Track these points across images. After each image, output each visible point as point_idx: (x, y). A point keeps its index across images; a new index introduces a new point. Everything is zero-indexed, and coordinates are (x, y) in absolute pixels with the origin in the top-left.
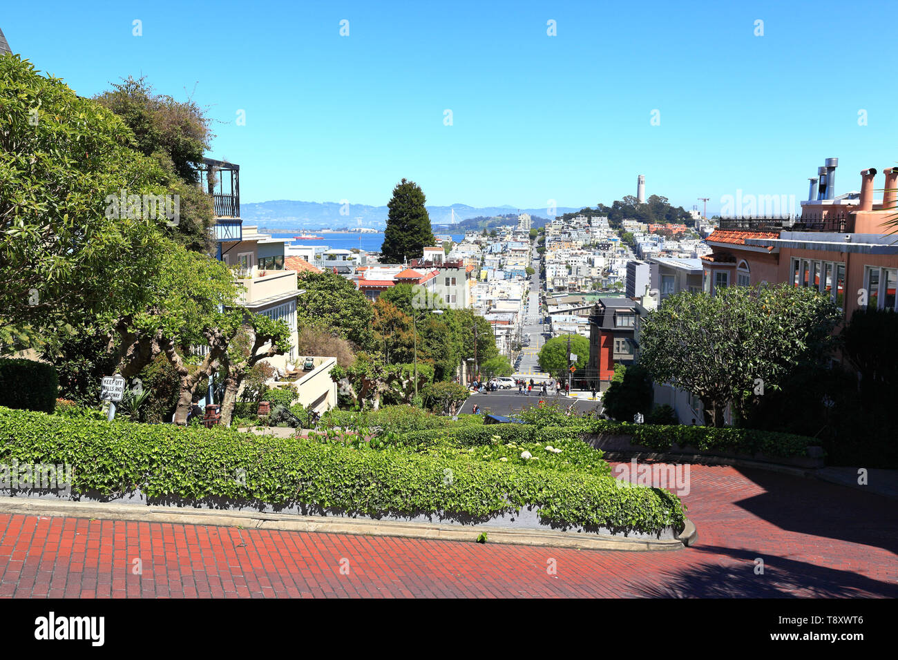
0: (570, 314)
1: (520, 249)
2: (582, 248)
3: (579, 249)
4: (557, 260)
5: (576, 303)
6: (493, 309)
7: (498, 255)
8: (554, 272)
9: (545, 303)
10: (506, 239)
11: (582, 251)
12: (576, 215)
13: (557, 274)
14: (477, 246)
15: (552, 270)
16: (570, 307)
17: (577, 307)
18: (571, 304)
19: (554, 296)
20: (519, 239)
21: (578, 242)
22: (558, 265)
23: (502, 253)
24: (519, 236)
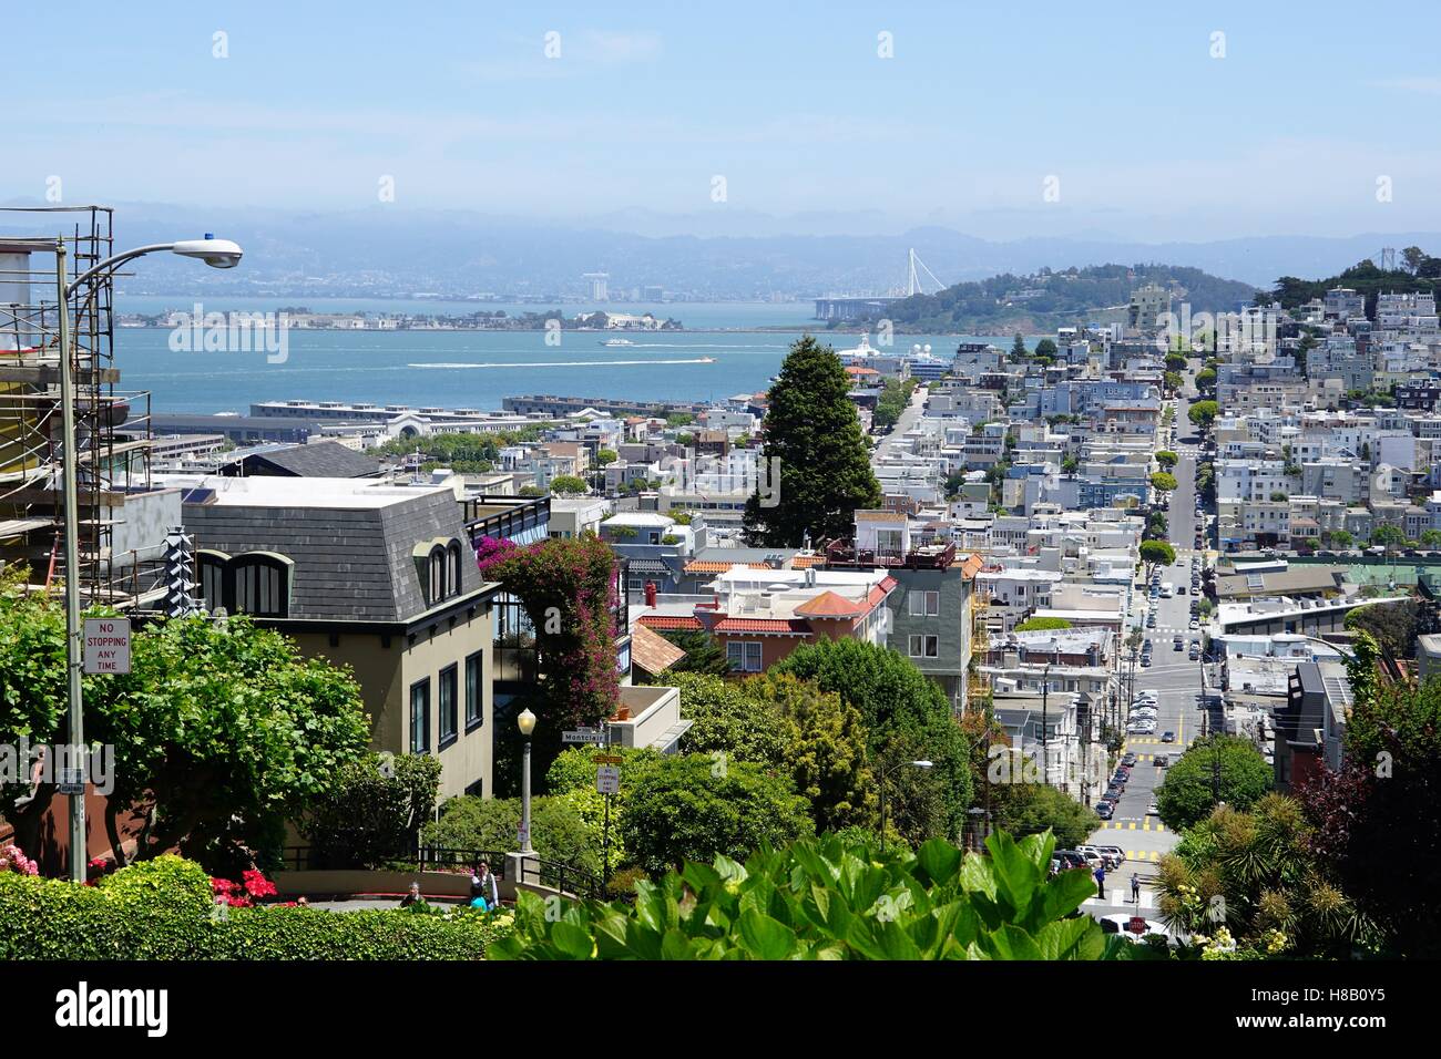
0: (1292, 628)
1: (1134, 405)
2: (1345, 404)
3: (1331, 409)
4: (1255, 444)
5: (1312, 594)
6: (1041, 613)
7: (1061, 427)
8: (1245, 486)
9: (1210, 591)
10: (1087, 372)
11: (1342, 415)
12: (1322, 289)
13: (1255, 491)
14: (992, 395)
15: (1236, 480)
16: (1291, 609)
17: (1313, 608)
18: (1297, 595)
19: (1240, 566)
20: (1129, 373)
21: (1328, 382)
22: (1256, 465)
23: (1073, 421)
24: (1132, 363)
